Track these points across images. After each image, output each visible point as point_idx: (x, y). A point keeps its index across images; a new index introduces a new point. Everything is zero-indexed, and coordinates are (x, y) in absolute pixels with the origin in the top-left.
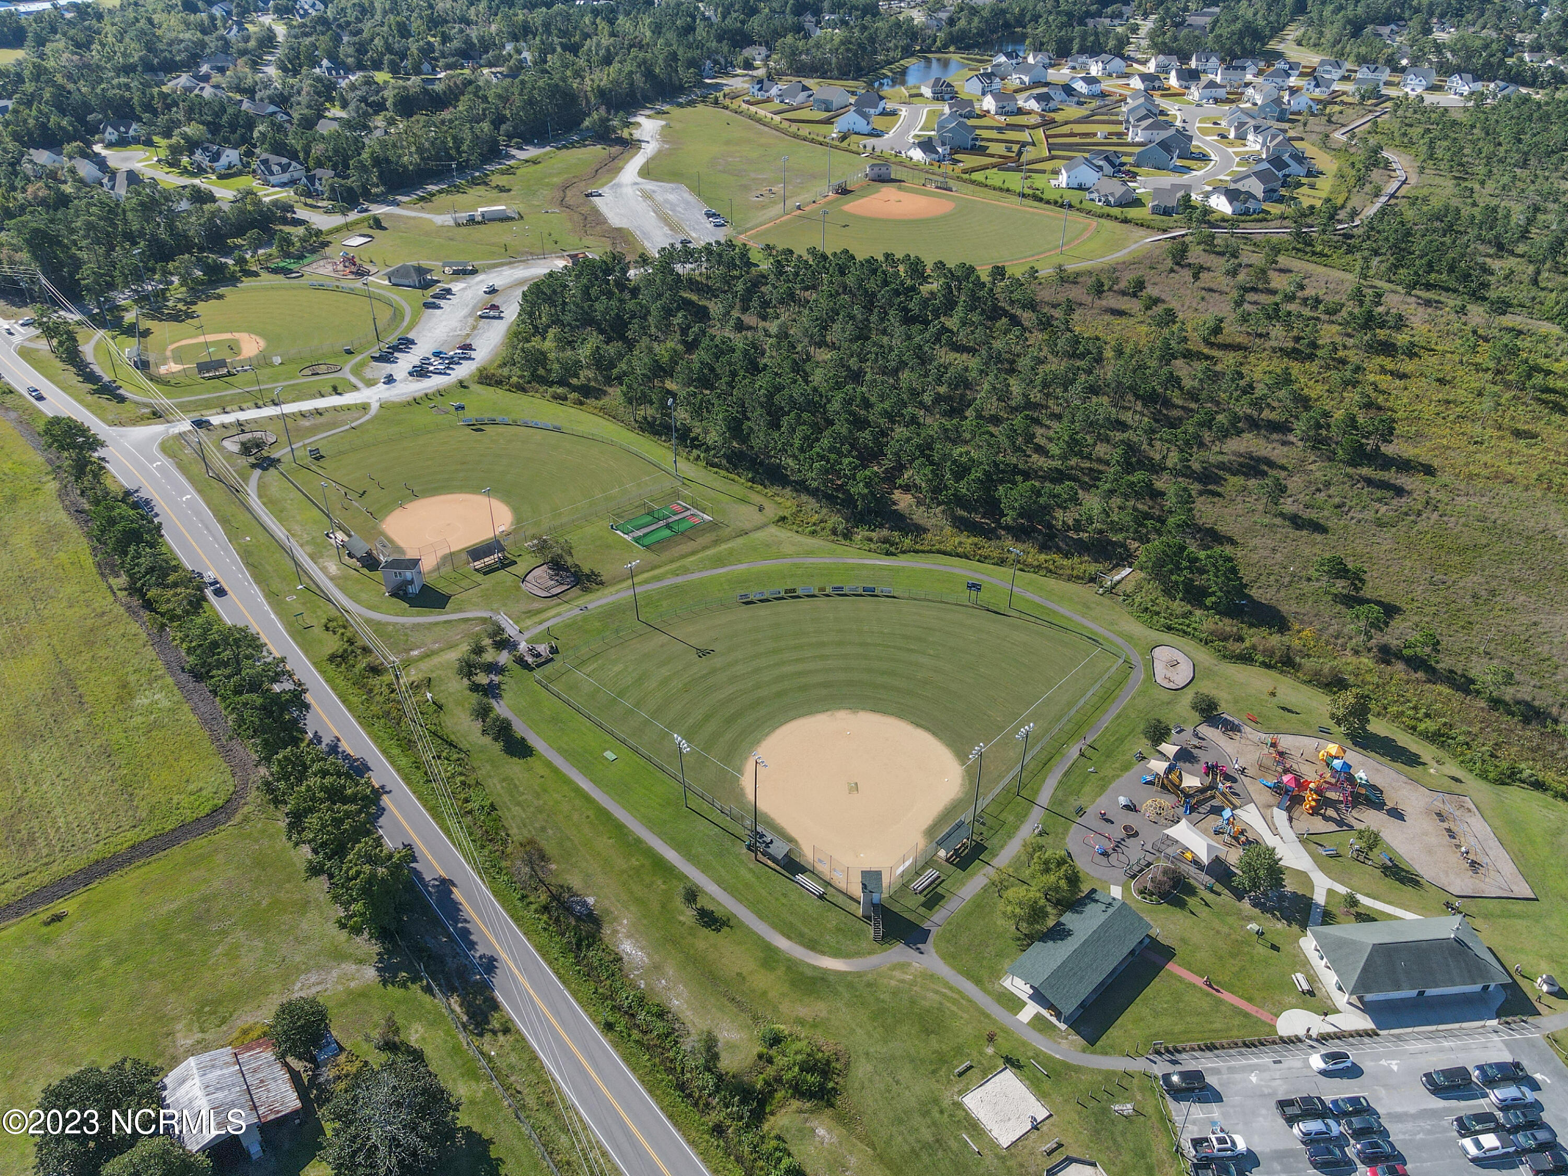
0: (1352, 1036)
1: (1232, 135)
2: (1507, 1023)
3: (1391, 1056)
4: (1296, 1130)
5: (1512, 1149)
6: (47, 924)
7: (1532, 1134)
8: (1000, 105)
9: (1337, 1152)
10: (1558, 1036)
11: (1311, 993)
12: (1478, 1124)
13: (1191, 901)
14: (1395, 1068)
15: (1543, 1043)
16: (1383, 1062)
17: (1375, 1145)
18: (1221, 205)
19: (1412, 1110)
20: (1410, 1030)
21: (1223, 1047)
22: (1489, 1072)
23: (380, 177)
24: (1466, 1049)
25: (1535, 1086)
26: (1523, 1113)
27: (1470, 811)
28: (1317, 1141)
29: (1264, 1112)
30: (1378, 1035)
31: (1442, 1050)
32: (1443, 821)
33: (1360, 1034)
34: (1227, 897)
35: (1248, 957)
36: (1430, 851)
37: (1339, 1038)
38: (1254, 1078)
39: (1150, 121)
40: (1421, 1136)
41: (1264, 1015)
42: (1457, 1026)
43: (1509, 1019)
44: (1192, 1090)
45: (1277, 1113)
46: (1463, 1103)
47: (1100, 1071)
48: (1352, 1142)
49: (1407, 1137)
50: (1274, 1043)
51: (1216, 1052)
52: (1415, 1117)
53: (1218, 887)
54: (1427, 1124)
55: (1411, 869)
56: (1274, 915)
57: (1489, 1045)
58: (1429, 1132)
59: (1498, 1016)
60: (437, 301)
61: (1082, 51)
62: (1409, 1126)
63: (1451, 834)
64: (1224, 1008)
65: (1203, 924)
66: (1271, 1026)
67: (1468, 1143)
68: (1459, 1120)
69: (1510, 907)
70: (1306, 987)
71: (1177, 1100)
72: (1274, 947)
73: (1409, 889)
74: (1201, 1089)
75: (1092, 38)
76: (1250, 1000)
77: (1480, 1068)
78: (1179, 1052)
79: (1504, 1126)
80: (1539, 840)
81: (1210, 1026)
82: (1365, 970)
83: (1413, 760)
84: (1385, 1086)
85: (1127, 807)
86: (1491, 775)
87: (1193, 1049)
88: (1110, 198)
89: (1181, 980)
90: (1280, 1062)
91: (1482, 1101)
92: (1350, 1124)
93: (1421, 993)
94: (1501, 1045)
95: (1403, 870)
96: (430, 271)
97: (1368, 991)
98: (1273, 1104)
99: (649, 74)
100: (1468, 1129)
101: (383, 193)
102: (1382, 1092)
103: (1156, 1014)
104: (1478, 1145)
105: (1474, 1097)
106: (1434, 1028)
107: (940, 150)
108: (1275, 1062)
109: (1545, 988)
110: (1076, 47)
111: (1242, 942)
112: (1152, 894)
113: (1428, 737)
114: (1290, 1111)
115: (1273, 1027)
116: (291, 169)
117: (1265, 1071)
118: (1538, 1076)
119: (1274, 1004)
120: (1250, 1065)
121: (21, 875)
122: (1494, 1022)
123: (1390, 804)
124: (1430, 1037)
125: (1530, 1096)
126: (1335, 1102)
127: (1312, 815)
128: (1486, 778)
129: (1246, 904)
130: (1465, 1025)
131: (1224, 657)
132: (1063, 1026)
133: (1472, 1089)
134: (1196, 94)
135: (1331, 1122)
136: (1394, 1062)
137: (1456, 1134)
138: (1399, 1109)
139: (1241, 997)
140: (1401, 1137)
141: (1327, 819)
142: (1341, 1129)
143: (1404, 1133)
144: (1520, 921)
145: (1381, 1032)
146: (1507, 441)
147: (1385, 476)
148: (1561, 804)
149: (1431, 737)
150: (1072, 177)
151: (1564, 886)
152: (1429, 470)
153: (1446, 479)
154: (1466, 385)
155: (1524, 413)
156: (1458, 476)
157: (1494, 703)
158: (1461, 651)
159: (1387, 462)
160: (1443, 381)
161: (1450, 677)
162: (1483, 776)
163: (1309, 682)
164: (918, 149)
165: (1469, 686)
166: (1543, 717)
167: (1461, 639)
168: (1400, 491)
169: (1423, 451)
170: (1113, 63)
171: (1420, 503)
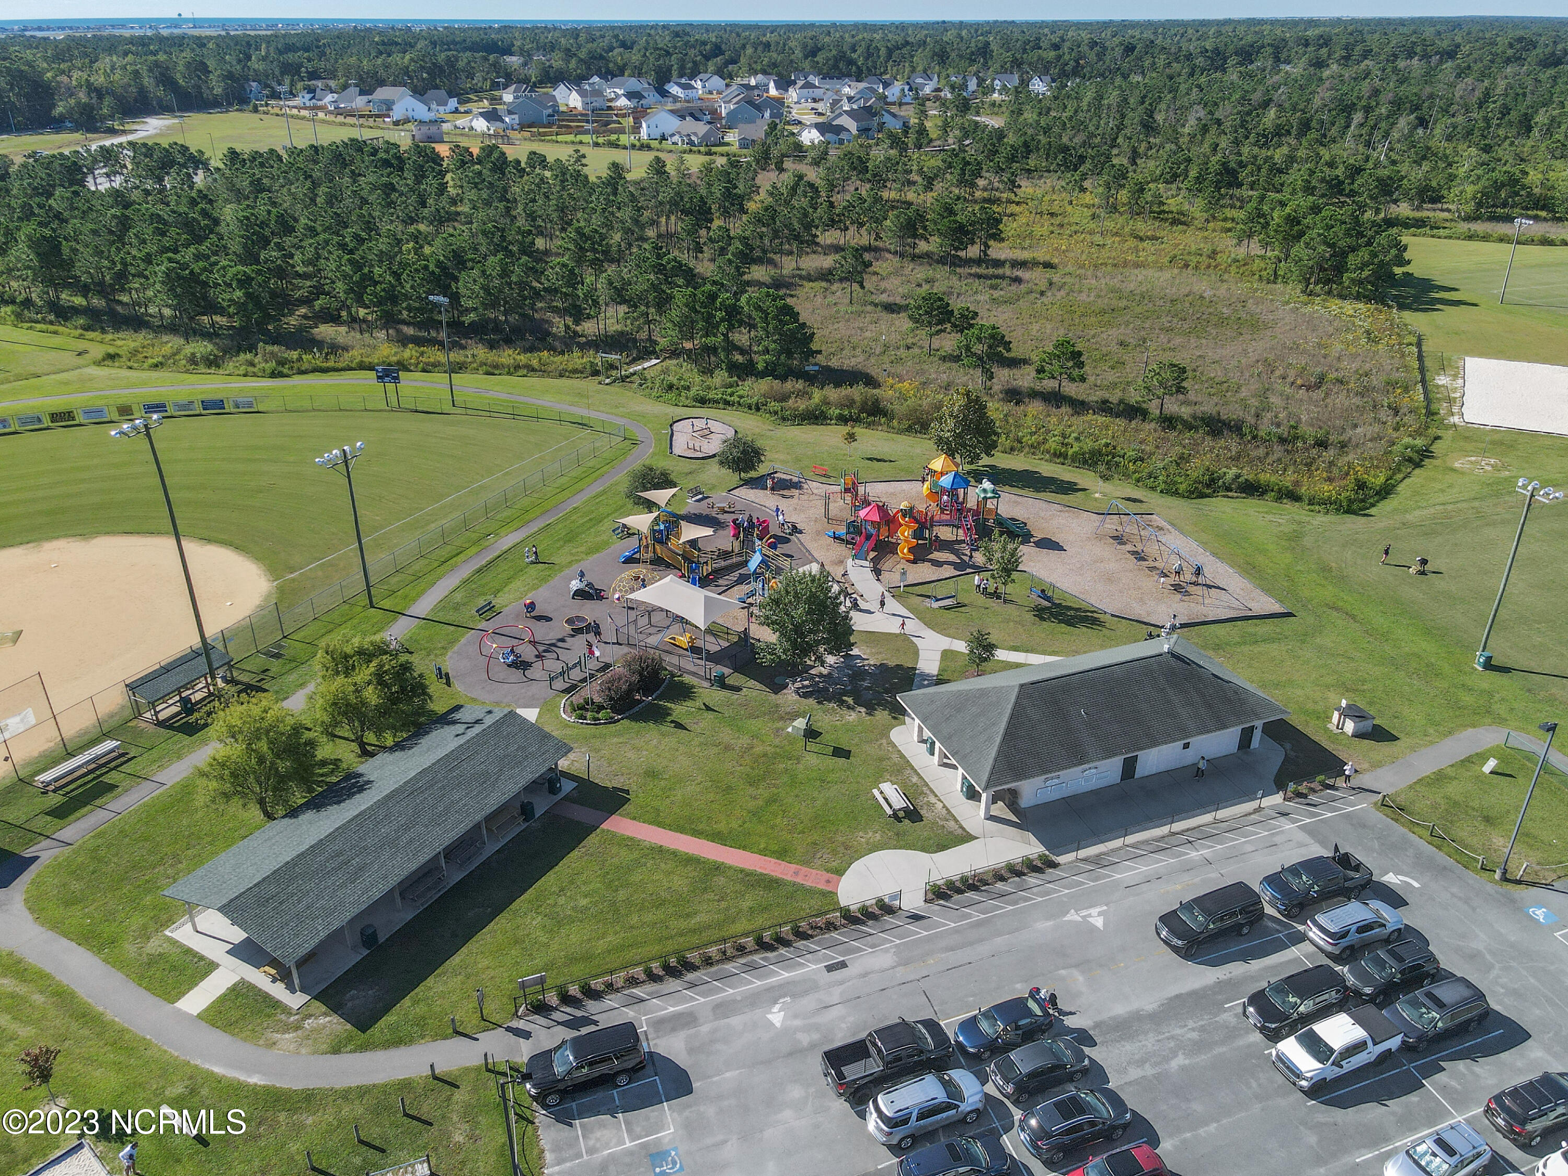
0: (1002, 879)
2: (1299, 795)
3: (1086, 900)
4: (873, 1123)
5: (1394, 1043)
7: (1430, 995)
8: (587, 100)
9: (978, 1149)
10: (1401, 800)
11: (913, 815)
12: (1303, 997)
13: (679, 710)
14: (1099, 922)
15: (1379, 818)
16: (1073, 916)
17: (1071, 1107)
19: (1149, 1003)
20: (1118, 843)
21: (708, 962)
22: (1295, 884)
24: (1234, 856)
25: (1395, 899)
26: (1392, 953)
27: (1161, 529)
28: (928, 1135)
29: (796, 1092)
30: (1054, 865)
31: (1188, 868)
32: (1124, 544)
33: (1015, 871)
34: (752, 689)
35: (785, 779)
36: (1110, 579)
37: (973, 888)
38: (776, 1017)
40: (1180, 1061)
41: (813, 878)
42: (1207, 818)
43: (1303, 788)
44: (606, 1081)
45: (825, 1085)
46: (1256, 965)
47: (363, 1092)
48: (1017, 1114)
49: (1149, 1070)
50: (830, 926)
51: (690, 976)
52: (1158, 1018)
53: (735, 679)
54: (1188, 1030)
55: (1083, 605)
56: (842, 703)
57: (1277, 839)
58: (1198, 1047)
59: (1280, 785)
62: (1149, 1042)
63: (1139, 556)
64: (721, 881)
65: (697, 741)
66: (824, 894)
67: (1291, 1048)
68: (1258, 999)
69: (1252, 630)
70: (899, 802)
71: (564, 1118)
72: (840, 753)
73: (1082, 631)
74: (635, 1071)
76: (782, 854)
77: (1272, 880)
78: (595, 995)
79: (1358, 993)
80: (1271, 547)
81: (683, 924)
82: (1010, 734)
83: (1067, 488)
84: (1083, 965)
85: (580, 594)
86: (1182, 488)
87: (633, 982)
88: (693, 138)
89: (631, 843)
90: (843, 965)
91: (1294, 952)
92: (1006, 1070)
93: (1129, 766)
94: (1302, 837)
95: (1070, 608)
97: (1021, 774)
98: (817, 1064)
100: (1285, 1017)
102: (1079, 979)
103: (558, 922)
104: (1316, 1046)
105: (1280, 946)
106: (1165, 830)
107: (507, 120)
108: (830, 969)
109: (1350, 727)
111: (775, 756)
112: (600, 708)
113: (1085, 462)
114: (853, 1071)
115: (831, 895)
117: (806, 992)
118: (1391, 879)
119: (834, 852)
120: (770, 989)
122: (1277, 799)
123: (1038, 535)
124: (1160, 847)
125: (1391, 917)
126: (969, 1026)
127: (914, 562)
128: (1176, 493)
129: (789, 696)
130: (1222, 814)
131: (784, 419)
132: (296, 1000)
133: (1267, 932)
134: (794, 95)
135: (962, 1077)
136: (1094, 911)
137: (1257, 1037)
138: (1120, 1010)
139: (763, 852)
140: (1134, 1073)
141: (937, 564)
142: (990, 1089)
143: (1141, 1063)
144: (1275, 646)
145: (1061, 859)
146: (1132, 243)
147: (1000, 271)
148: (1289, 506)
149: (1089, 460)
150: (653, 126)
151: (1329, 592)
152: (1048, 265)
153: (1069, 269)
154: (1078, 215)
155: (1143, 226)
156: (1082, 267)
157: (1169, 422)
158: (1114, 385)
159: (998, 263)
160: (1052, 215)
161: (1104, 407)
162: (1171, 491)
163: (909, 429)
164: (481, 119)
165: (1133, 412)
166: (1236, 428)
167: (1112, 376)
168: (1018, 280)
169: (1041, 255)
170: (711, 81)
171: (1043, 285)
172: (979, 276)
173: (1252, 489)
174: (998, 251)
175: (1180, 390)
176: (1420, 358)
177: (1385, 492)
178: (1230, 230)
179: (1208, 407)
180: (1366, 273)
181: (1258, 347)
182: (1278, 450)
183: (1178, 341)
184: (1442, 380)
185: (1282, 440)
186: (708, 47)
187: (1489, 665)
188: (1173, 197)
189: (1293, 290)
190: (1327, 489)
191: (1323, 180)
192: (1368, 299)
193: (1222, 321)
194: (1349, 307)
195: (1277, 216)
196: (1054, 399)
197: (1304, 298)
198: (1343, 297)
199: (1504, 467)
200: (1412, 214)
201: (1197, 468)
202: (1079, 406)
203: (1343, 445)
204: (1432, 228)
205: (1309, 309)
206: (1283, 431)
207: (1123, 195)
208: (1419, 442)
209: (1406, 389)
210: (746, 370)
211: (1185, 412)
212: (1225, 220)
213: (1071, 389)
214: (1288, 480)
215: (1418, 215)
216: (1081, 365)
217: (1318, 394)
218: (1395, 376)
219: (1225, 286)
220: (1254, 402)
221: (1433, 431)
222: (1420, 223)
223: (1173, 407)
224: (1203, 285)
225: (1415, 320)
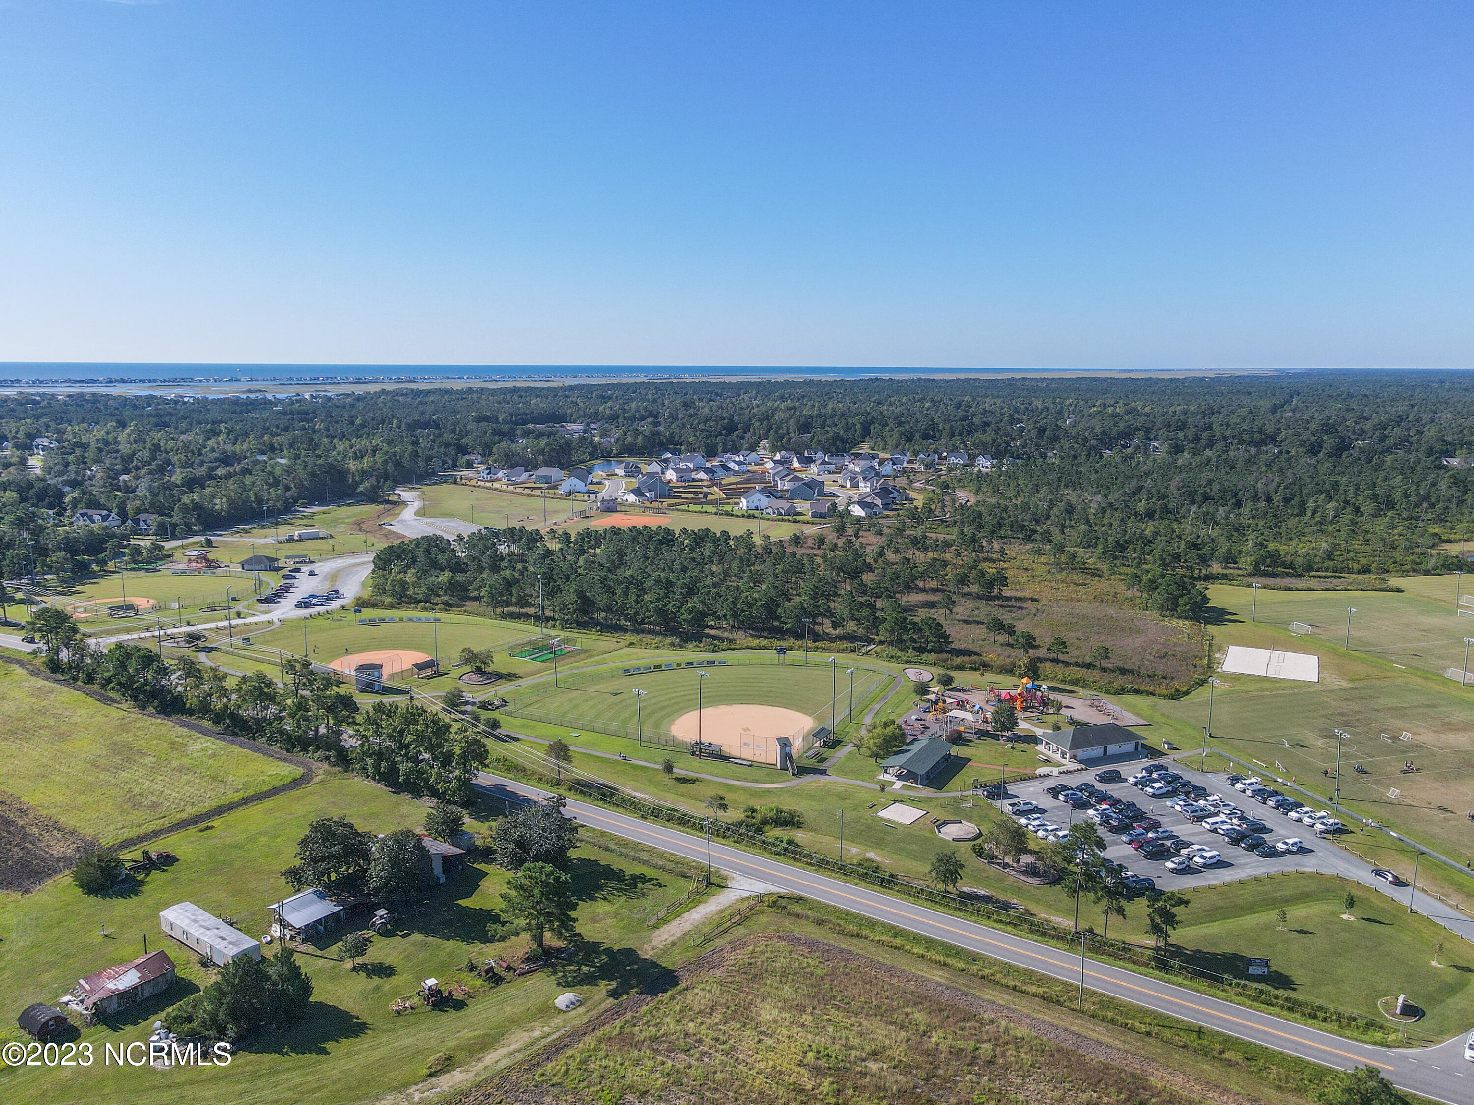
1: (848, 486)
6: (201, 831)
8: (679, 475)
11: (1048, 761)
18: (858, 511)
23: (197, 519)
27: (1108, 704)
29: (1041, 797)
32: (1094, 707)
33: (1079, 770)
34: (990, 740)
38: (1031, 788)
39: (792, 476)
47: (948, 797)
53: (984, 738)
55: (1083, 722)
60: (293, 574)
61: (725, 451)
63: (1101, 711)
65: (981, 749)
66: (1033, 774)
70: (1044, 759)
72: (1023, 751)
75: (731, 443)
80: (1144, 707)
83: (1070, 691)
85: (918, 720)
86: (1112, 691)
88: (781, 511)
89: (978, 767)
90: (1043, 783)
93: (1105, 750)
96: (277, 560)
99: (398, 464)
101: (200, 531)
107: (647, 494)
108: (1040, 783)
110: (720, 449)
111: (1005, 752)
112: (945, 743)
113: (1074, 683)
116: (110, 518)
121: (160, 818)
123: (1064, 704)
128: (1110, 693)
129: (1002, 741)
131: (951, 668)
132: (919, 787)
134: (815, 469)
146: (1072, 587)
147: (1010, 603)
148: (1151, 697)
149: (1076, 682)
150: (750, 502)
151: (1164, 720)
152: (1033, 600)
153: (1044, 602)
154: (1040, 570)
155: (1077, 577)
156: (1051, 601)
157: (1104, 670)
158: (1079, 656)
159: (1008, 599)
160: (1027, 569)
161: (1077, 664)
162: (1108, 692)
163: (1001, 672)
164: (632, 494)
165: (1089, 666)
166: (1131, 672)
167: (1077, 653)
168: (1021, 608)
169: (1027, 594)
170: (751, 456)
171: (1034, 611)
172: (1001, 606)
173: (1137, 692)
174: (1007, 592)
175: (1107, 657)
176: (1210, 645)
177: (1187, 693)
178: (1123, 580)
179: (1120, 664)
180: (1188, 607)
181: (1139, 641)
182: (1148, 680)
183: (1103, 638)
184: (1217, 655)
185: (1149, 676)
186: (726, 421)
187: (1210, 736)
188: (1090, 558)
189: (1156, 614)
190: (1165, 692)
191: (1169, 555)
192: (1192, 619)
193: (1123, 629)
194: (1181, 623)
195: (1145, 578)
196: (1056, 661)
197: (1161, 618)
198: (1179, 618)
199: (1234, 686)
200: (1220, 571)
201: (1116, 685)
202: (1067, 664)
203: (1173, 678)
204: (1230, 580)
205: (1162, 623)
206: (1149, 673)
207: (1063, 559)
208: (1202, 677)
209: (1201, 659)
210: (921, 650)
211: (1110, 666)
212: (1120, 574)
213: (1061, 657)
214: (1151, 689)
215: (1225, 571)
216: (1066, 647)
217: (1164, 660)
218: (1197, 653)
219: (1123, 611)
220: (1138, 663)
221: (1209, 674)
222: (1224, 577)
223: (1105, 664)
224: (1111, 611)
225: (1212, 629)
